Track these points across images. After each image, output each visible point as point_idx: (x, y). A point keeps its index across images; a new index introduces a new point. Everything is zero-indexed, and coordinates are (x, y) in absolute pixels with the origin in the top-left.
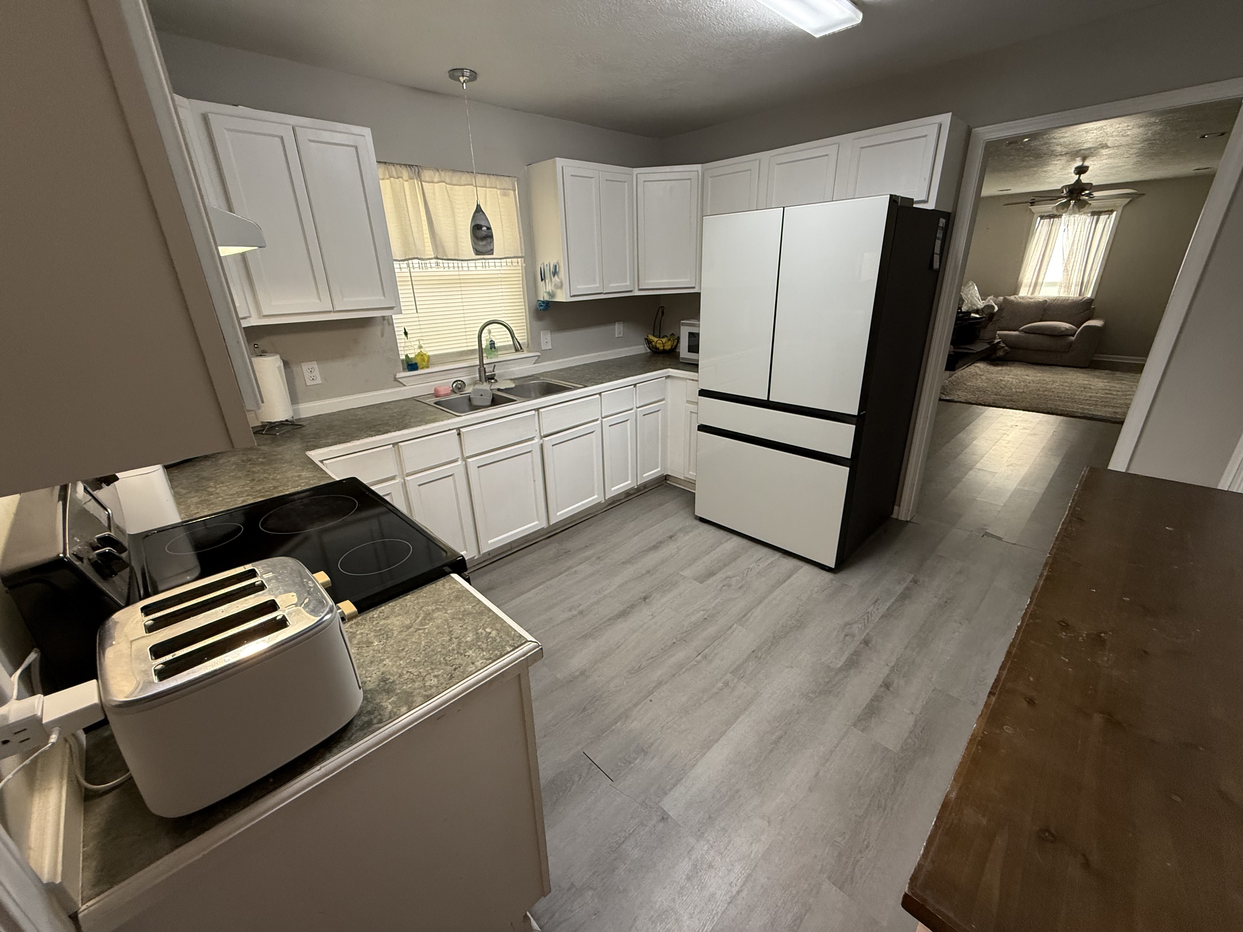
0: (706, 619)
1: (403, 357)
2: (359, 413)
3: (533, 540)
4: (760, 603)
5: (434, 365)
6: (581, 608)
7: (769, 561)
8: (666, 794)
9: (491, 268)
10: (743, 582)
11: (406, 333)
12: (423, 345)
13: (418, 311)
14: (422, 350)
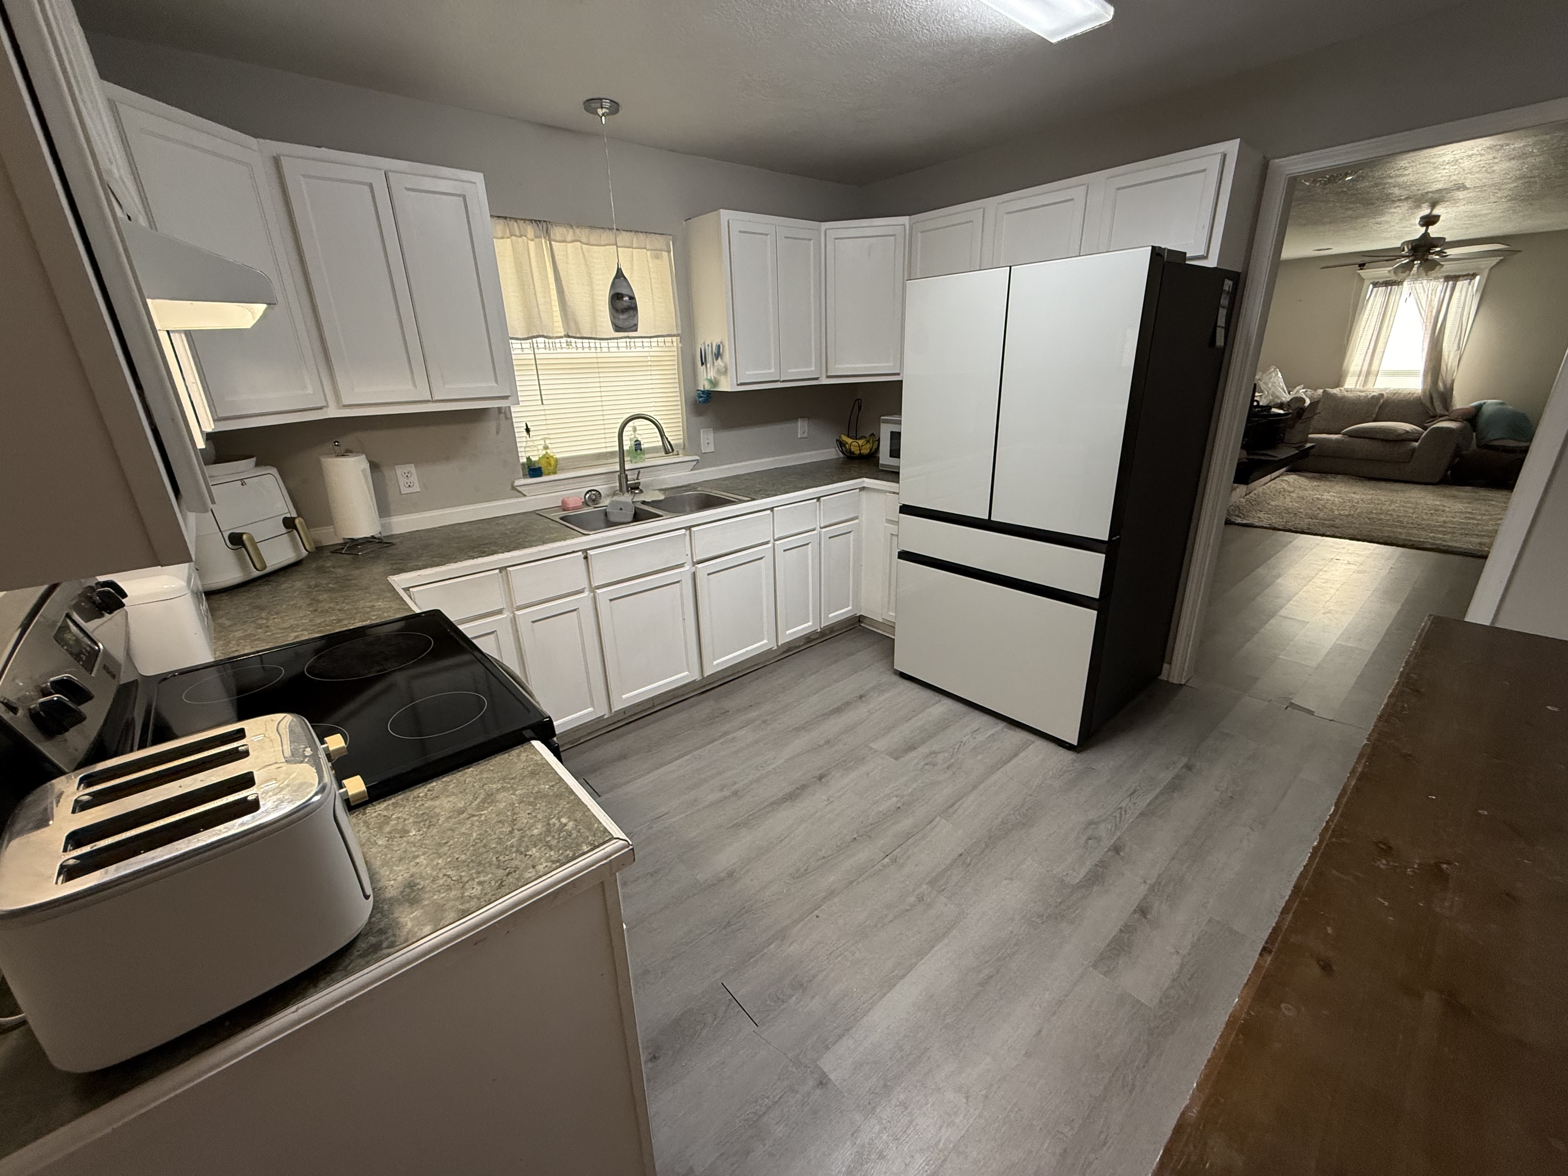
0: (899, 808)
1: (523, 460)
2: (465, 529)
3: (683, 695)
4: (975, 787)
5: (563, 470)
6: (735, 787)
7: (989, 733)
8: (827, 1048)
9: (638, 349)
10: (952, 760)
11: (528, 430)
12: (550, 446)
13: (544, 402)
14: (549, 451)
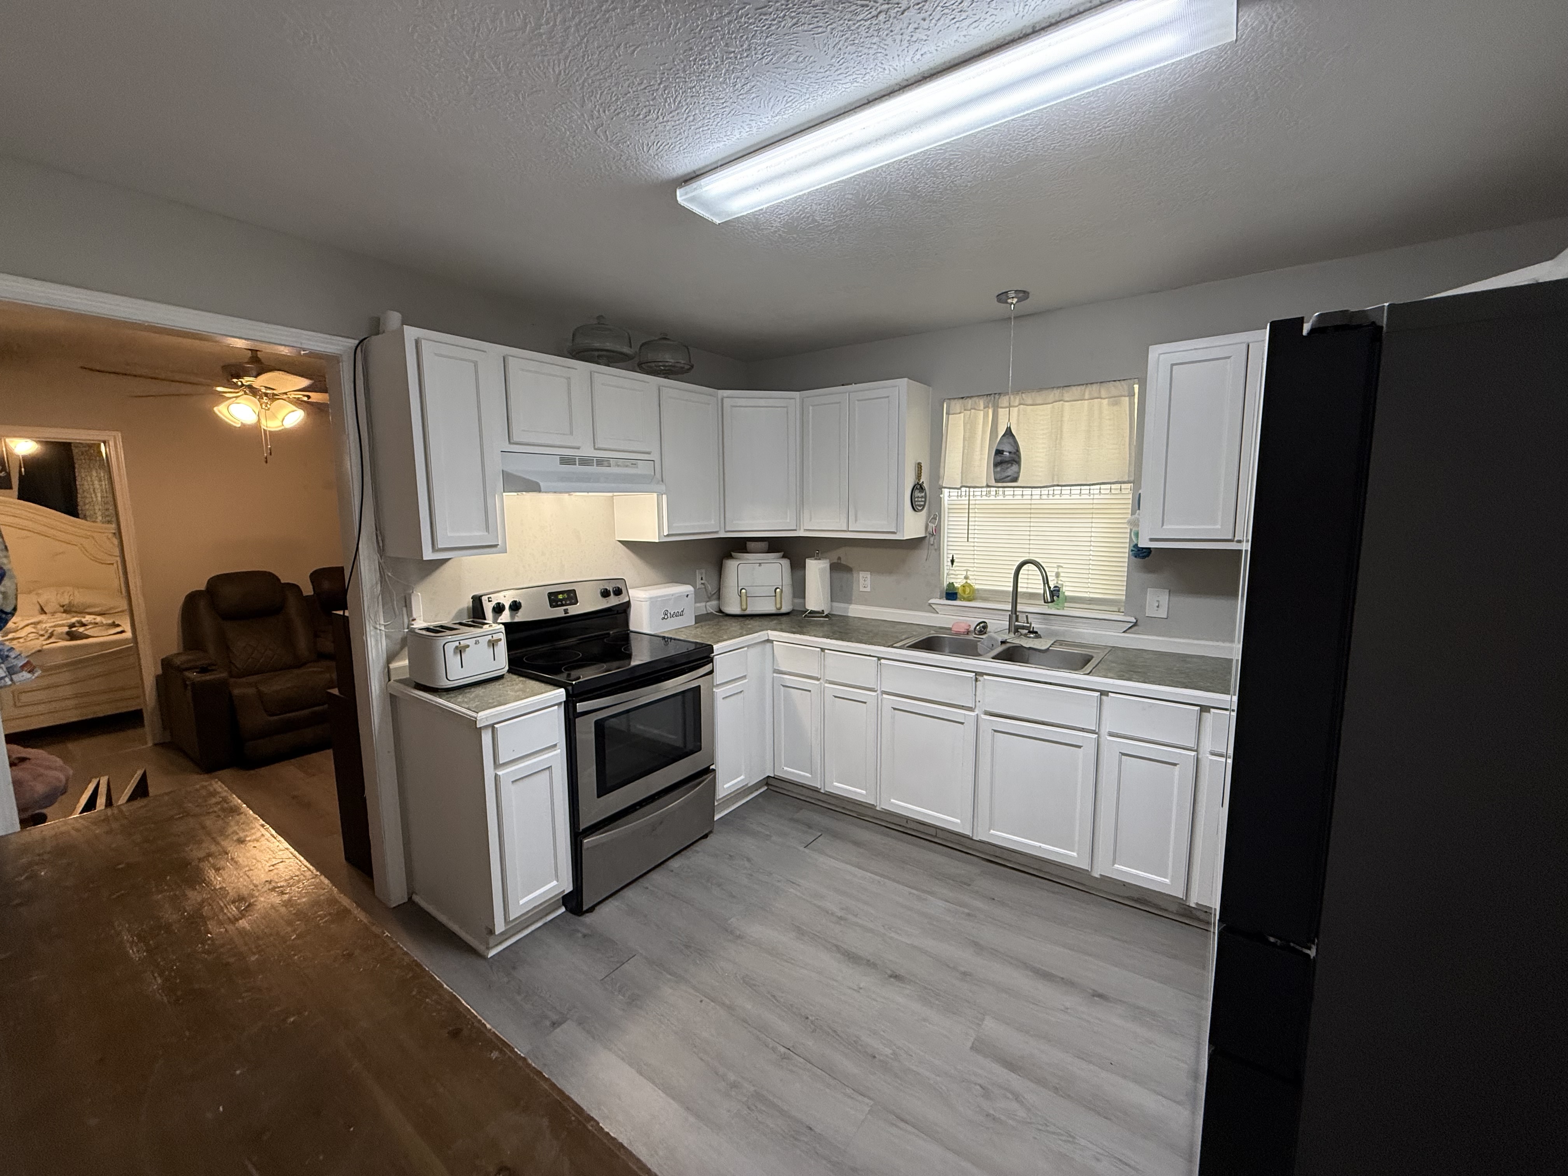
1: (945, 584)
5: (984, 600)
11: (952, 561)
12: (970, 577)
13: (970, 540)
14: (969, 581)
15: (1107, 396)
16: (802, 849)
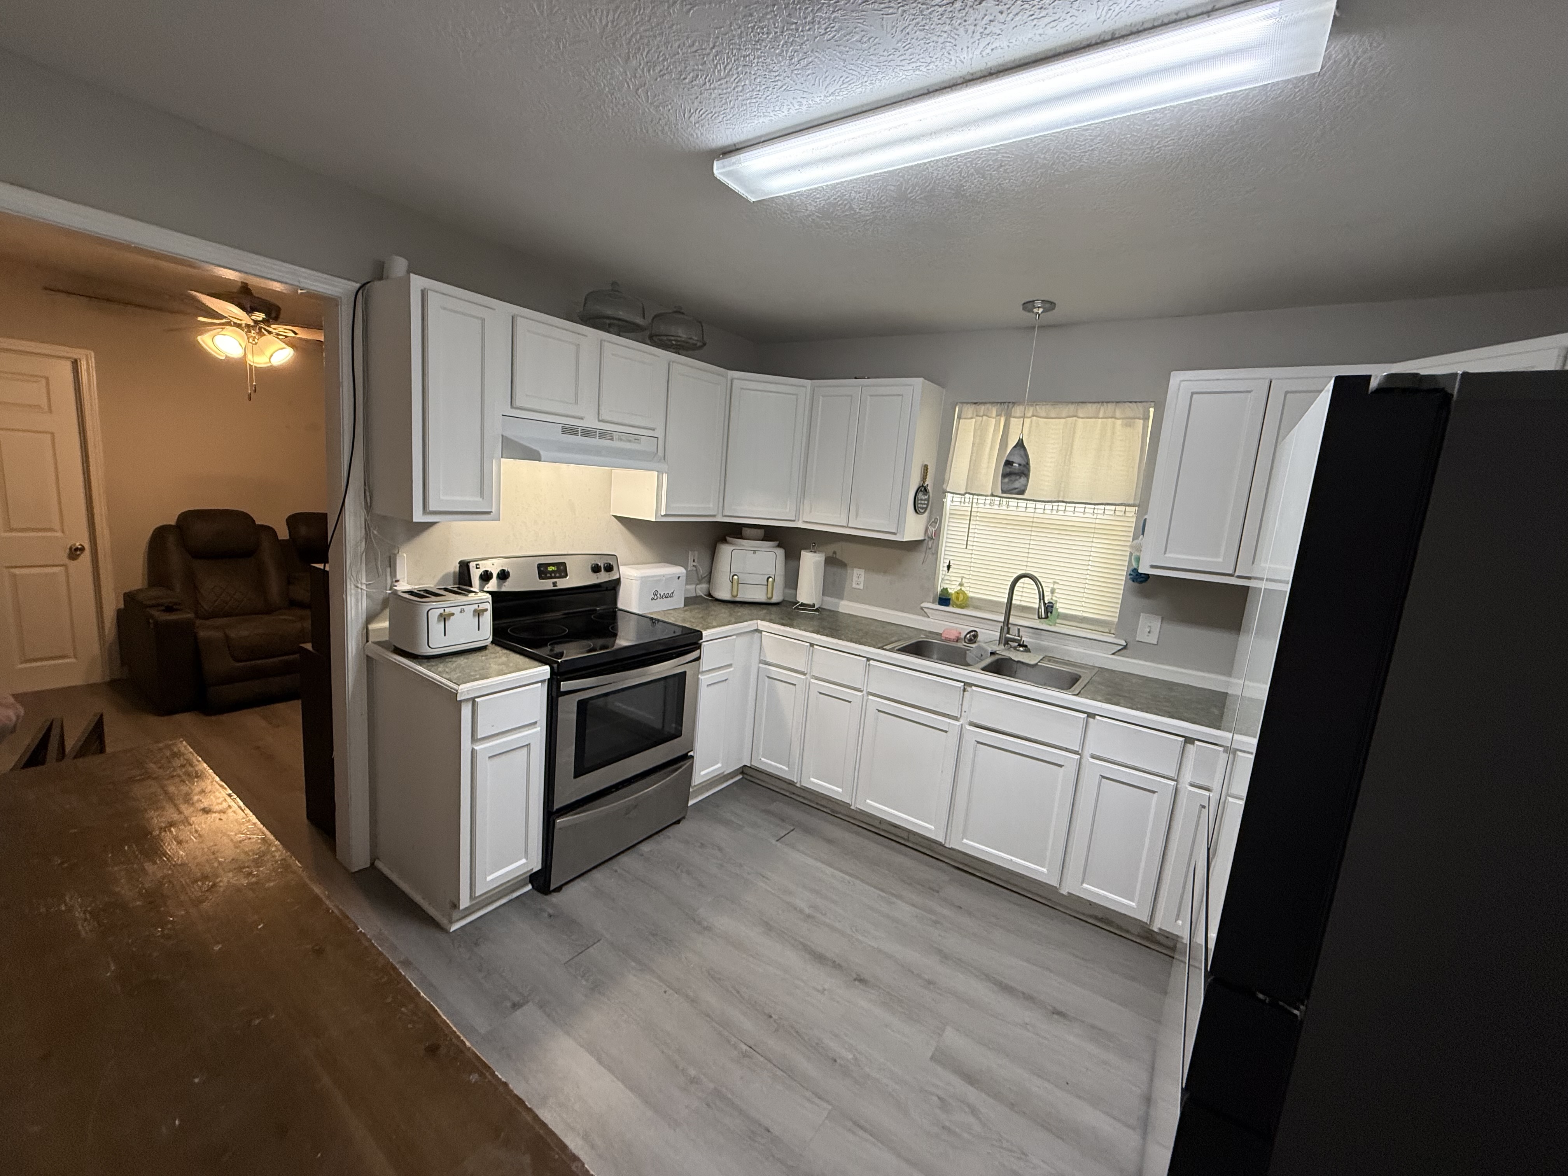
0: (836, 1061)
1: (939, 589)
5: (976, 608)
10: (967, 1136)
11: (949, 567)
13: (968, 547)
14: (963, 589)
15: (1122, 416)
16: (774, 842)
